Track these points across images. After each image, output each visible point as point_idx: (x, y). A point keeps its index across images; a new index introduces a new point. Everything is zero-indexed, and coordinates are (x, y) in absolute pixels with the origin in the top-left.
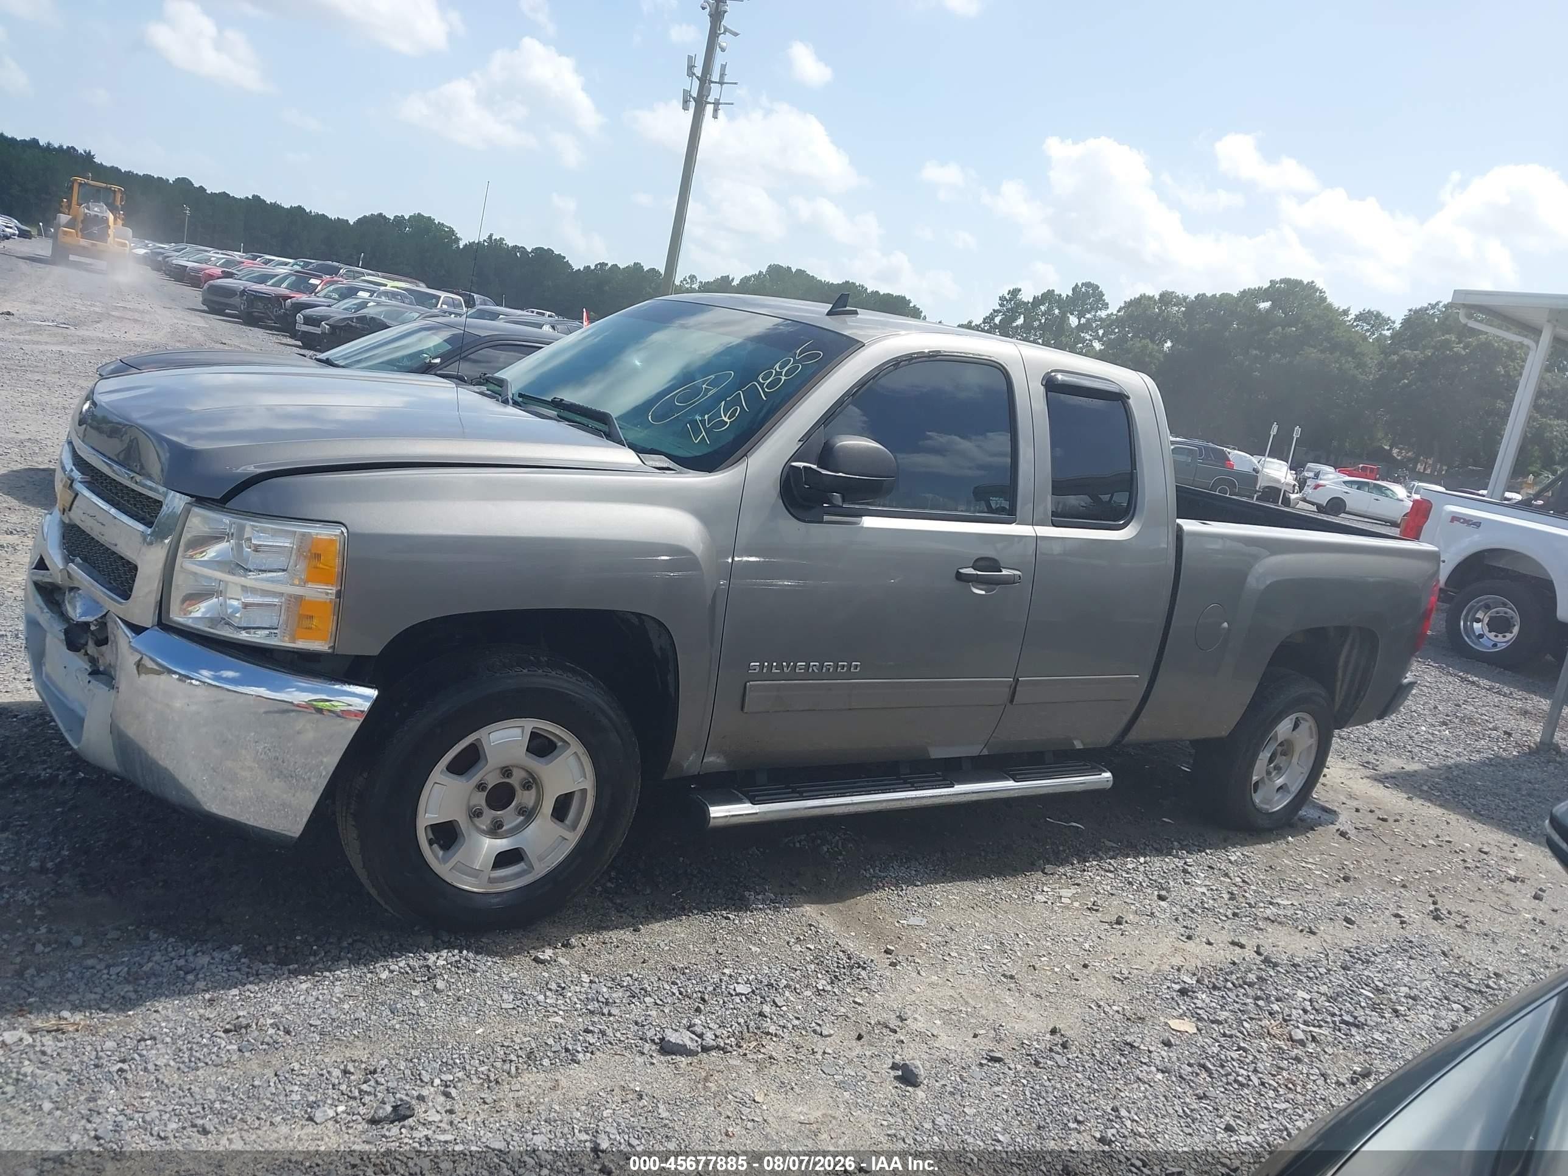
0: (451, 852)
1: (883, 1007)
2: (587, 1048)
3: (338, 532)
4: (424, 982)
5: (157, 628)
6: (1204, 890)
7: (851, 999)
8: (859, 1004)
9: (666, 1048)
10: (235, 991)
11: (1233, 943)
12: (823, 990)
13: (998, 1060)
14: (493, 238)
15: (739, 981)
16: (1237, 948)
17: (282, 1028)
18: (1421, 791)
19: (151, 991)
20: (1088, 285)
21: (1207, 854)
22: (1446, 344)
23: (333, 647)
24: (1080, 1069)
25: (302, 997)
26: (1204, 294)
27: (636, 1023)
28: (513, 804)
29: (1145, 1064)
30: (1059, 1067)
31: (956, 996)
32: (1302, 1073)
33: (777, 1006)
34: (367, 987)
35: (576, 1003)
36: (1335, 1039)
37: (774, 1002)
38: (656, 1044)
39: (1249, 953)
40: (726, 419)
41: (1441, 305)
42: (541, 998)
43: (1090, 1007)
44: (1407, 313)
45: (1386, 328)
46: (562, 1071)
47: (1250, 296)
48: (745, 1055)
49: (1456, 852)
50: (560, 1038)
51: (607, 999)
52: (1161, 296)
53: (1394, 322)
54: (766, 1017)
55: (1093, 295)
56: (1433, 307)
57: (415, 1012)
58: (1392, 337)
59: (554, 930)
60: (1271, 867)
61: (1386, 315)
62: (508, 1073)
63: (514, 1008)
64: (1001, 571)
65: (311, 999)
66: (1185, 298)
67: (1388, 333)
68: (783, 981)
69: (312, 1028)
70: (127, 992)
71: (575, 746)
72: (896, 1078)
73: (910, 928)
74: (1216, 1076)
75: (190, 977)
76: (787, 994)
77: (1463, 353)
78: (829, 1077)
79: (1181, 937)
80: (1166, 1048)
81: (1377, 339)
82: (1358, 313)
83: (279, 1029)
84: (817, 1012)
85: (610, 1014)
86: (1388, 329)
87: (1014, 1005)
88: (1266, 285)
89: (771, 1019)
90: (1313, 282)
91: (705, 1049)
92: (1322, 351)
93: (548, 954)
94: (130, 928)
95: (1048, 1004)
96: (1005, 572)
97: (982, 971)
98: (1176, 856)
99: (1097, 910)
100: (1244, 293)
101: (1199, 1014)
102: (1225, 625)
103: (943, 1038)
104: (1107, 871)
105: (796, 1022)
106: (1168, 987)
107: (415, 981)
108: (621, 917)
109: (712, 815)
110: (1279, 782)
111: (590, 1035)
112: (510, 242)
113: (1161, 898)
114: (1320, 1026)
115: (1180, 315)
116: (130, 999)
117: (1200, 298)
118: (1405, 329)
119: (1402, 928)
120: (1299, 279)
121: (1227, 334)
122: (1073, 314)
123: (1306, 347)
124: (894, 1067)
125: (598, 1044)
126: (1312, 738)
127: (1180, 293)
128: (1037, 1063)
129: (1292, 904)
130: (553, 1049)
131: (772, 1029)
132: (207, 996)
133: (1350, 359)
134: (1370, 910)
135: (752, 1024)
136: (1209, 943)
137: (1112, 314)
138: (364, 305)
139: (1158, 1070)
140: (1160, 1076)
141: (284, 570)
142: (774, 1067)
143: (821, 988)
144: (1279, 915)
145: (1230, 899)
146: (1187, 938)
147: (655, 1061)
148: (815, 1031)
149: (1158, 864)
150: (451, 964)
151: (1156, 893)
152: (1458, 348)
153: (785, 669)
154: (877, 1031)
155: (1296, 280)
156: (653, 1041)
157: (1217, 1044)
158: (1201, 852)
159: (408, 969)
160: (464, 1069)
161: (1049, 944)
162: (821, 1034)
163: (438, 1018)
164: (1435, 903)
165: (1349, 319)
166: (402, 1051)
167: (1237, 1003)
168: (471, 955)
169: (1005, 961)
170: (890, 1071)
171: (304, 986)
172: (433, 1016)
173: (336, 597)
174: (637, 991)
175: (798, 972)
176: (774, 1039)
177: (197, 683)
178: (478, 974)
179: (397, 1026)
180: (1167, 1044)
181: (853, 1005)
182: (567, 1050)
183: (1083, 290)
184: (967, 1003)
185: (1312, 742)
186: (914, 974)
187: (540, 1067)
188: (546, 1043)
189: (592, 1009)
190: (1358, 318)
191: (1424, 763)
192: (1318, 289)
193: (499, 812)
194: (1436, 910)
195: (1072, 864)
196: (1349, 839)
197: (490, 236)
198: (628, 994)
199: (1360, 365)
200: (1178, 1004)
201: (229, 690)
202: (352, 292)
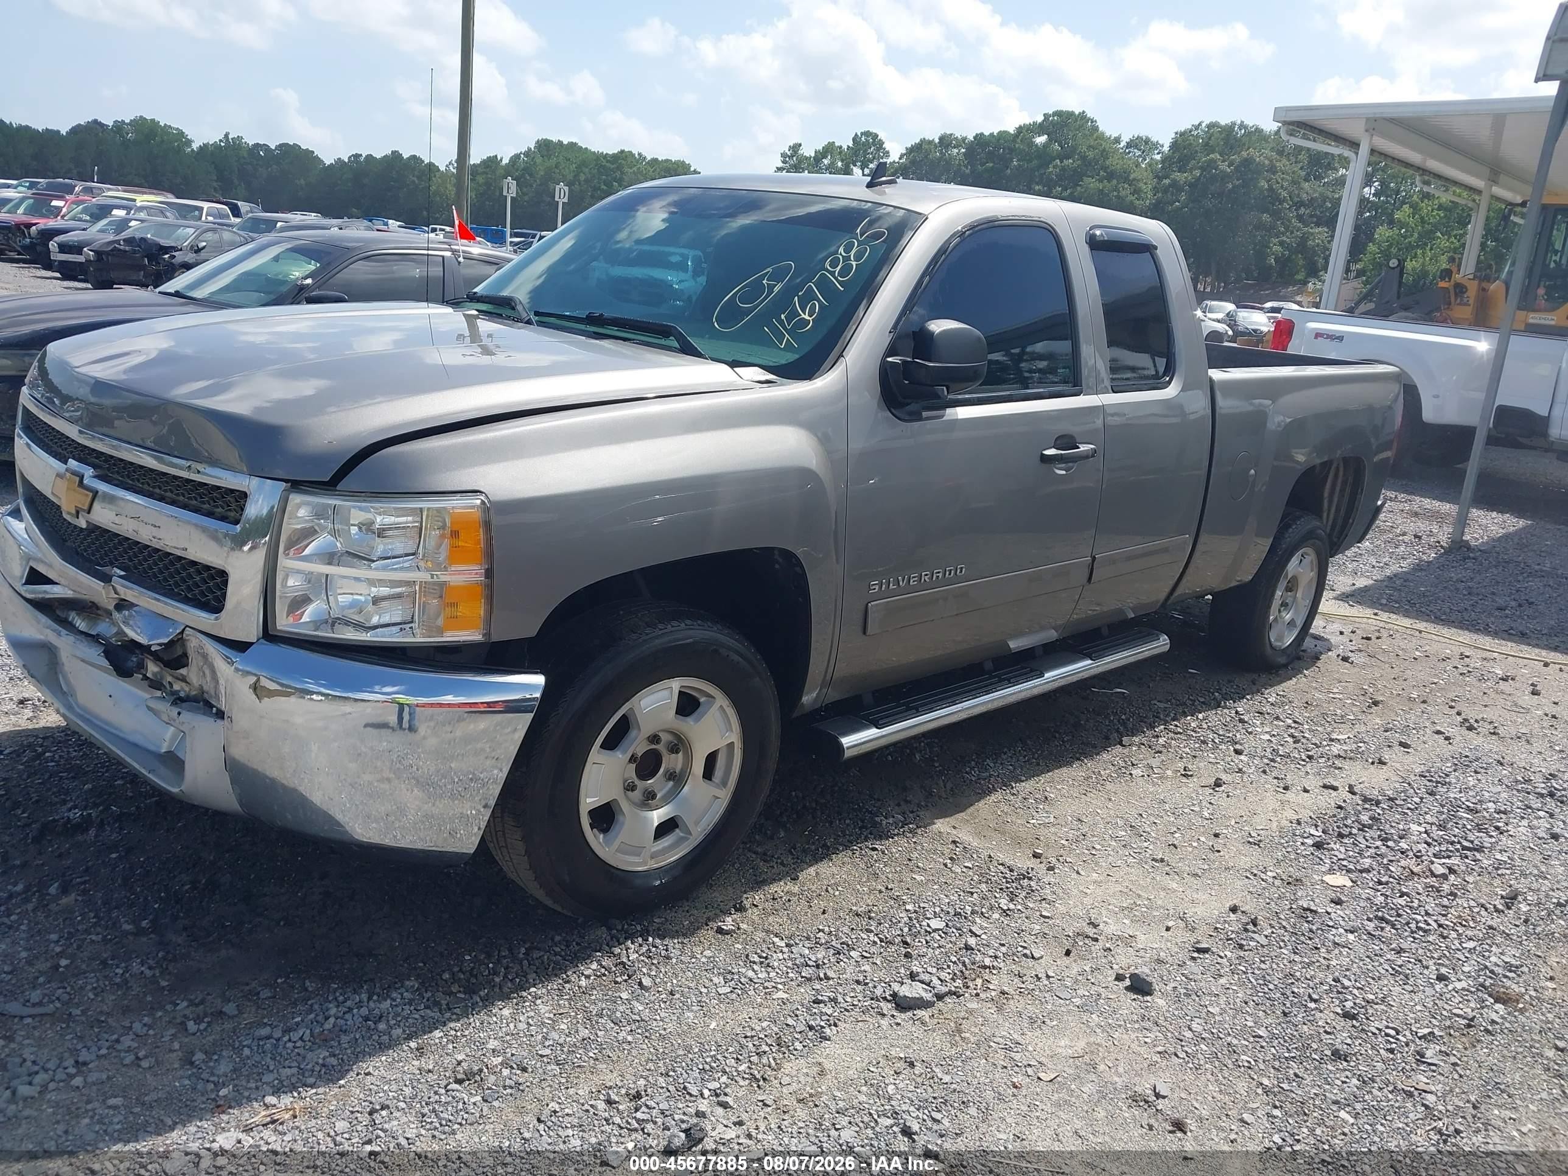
0: (611, 833)
1: (1069, 916)
2: (828, 1020)
3: (478, 502)
4: (626, 981)
5: (262, 641)
6: (1267, 737)
7: (1038, 913)
8: (1048, 917)
9: (902, 1004)
10: (437, 1034)
11: (1325, 787)
12: (1009, 909)
13: (1205, 951)
14: (230, 137)
15: (928, 916)
16: (1331, 791)
17: (515, 1066)
18: (1381, 604)
19: (349, 1051)
20: (867, 134)
21: (1248, 700)
22: (1212, 164)
23: (487, 634)
24: (1282, 944)
25: (512, 1025)
26: (982, 134)
27: (858, 982)
28: (662, 770)
29: (1332, 927)
30: (1263, 946)
31: (1125, 890)
32: (1465, 908)
33: (976, 936)
34: (571, 999)
35: (787, 973)
36: (1467, 866)
37: (971, 931)
38: (889, 1001)
39: (1344, 793)
40: (807, 317)
41: (1204, 125)
42: (751, 974)
43: (1247, 877)
44: (1173, 136)
45: (1156, 152)
46: (819, 1052)
47: (1025, 132)
48: (977, 995)
49: (1443, 660)
50: (797, 1016)
51: (815, 962)
52: (941, 139)
53: (1162, 146)
54: (973, 949)
55: (874, 144)
56: (1197, 127)
57: (638, 1018)
58: (1163, 161)
59: (716, 894)
60: (1307, 703)
61: (1154, 139)
62: (770, 1067)
63: (731, 992)
64: (1078, 448)
65: (522, 1026)
66: (964, 139)
67: (1158, 157)
68: (967, 907)
69: (545, 1059)
70: (324, 1059)
71: (721, 701)
72: (1127, 988)
73: (1042, 827)
74: (1399, 927)
75: (382, 1026)
76: (978, 920)
77: (1229, 170)
78: (1068, 1002)
79: (1277, 789)
80: (1339, 907)
81: (1150, 165)
82: (1128, 140)
83: (512, 1067)
84: (1016, 935)
85: (827, 978)
86: (1158, 153)
87: (1181, 889)
88: (1040, 119)
89: (979, 951)
90: (1084, 112)
91: (940, 997)
92: (1101, 181)
93: (728, 923)
94: (279, 981)
95: (1209, 882)
96: (1083, 448)
97: (1131, 860)
98: (1225, 707)
99: (1191, 776)
100: (1020, 129)
101: (1346, 866)
102: (1252, 472)
103: (1141, 938)
104: (1176, 734)
105: (1004, 949)
106: (1302, 843)
107: (616, 983)
108: (773, 867)
109: (845, 746)
110: (1288, 617)
111: (822, 1005)
112: (250, 140)
113: (1238, 752)
114: (1449, 857)
115: (961, 157)
116: (333, 1066)
117: (979, 137)
118: (1173, 153)
119: (1450, 744)
120: (1070, 110)
121: (1009, 171)
122: (855, 165)
123: (1085, 178)
124: (1119, 978)
125: (836, 1014)
126: (1312, 571)
127: (958, 135)
128: (1241, 947)
129: (1349, 738)
130: (798, 1029)
131: (987, 962)
132: (413, 1045)
133: (1126, 186)
134: (1414, 731)
135: (967, 961)
136: (1306, 791)
137: (894, 162)
138: (123, 224)
139: (1346, 930)
140: (1351, 937)
141: (413, 554)
142: (1011, 1002)
143: (1005, 908)
144: (1346, 751)
145: (1294, 742)
146: (1284, 789)
147: (899, 1021)
148: (1025, 955)
149: (1215, 717)
150: (642, 954)
151: (1232, 749)
152: (1224, 166)
153: (901, 583)
154: (1081, 943)
155: (1068, 112)
156: (885, 999)
157: (1379, 893)
158: (1243, 698)
159: (603, 970)
160: (725, 1072)
161: (1172, 819)
162: (1033, 957)
163: (666, 1021)
164: (1459, 714)
165: (1121, 146)
166: (651, 1065)
167: (1370, 847)
168: (658, 941)
169: (1146, 844)
170: (1116, 983)
171: (506, 1012)
172: (658, 1017)
173: (486, 577)
174: (839, 946)
175: (975, 894)
176: (994, 972)
177: (320, 698)
178: (674, 961)
179: (630, 1038)
180: (1338, 902)
181: (1043, 919)
182: (811, 1028)
183: (863, 139)
184: (1139, 896)
185: (1313, 574)
186: (1074, 875)
187: (795, 1052)
188: (787, 1025)
189: (808, 976)
190: (1129, 145)
191: (1367, 577)
192: (1089, 119)
193: (649, 782)
194: (1466, 720)
195: (1144, 732)
196: (1352, 663)
197: (227, 135)
198: (832, 951)
199: (1137, 192)
200: (1321, 859)
201: (356, 700)
202: (104, 211)
